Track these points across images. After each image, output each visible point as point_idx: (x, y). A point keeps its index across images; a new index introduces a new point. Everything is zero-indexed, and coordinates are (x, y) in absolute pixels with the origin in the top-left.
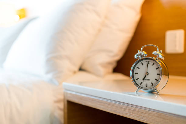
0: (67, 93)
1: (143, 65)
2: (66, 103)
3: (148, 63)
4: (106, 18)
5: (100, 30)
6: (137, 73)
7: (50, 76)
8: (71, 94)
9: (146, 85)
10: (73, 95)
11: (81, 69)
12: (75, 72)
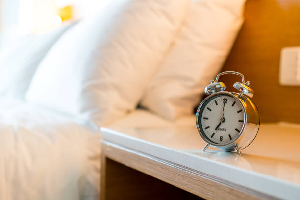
0: (106, 146)
1: (217, 104)
2: (104, 161)
3: (225, 101)
4: (184, 23)
5: (172, 44)
6: (207, 119)
7: (86, 116)
8: (111, 147)
9: (220, 138)
10: (114, 149)
11: (139, 107)
12: (129, 112)
